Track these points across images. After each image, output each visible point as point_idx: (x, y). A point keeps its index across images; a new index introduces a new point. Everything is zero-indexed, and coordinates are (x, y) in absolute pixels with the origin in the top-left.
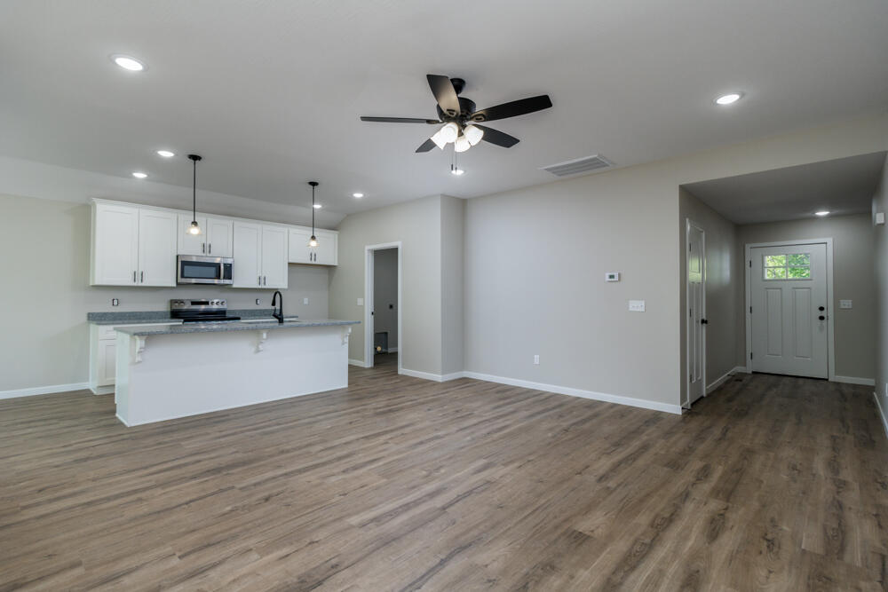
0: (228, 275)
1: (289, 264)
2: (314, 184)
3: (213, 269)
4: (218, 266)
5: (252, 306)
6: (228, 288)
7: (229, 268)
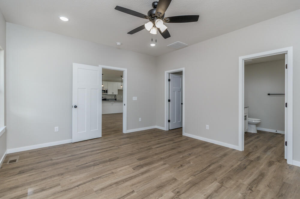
0: (107, 92)
1: (118, 90)
2: (121, 76)
3: (104, 91)
4: (105, 90)
5: (111, 98)
6: (107, 95)
7: (107, 91)
